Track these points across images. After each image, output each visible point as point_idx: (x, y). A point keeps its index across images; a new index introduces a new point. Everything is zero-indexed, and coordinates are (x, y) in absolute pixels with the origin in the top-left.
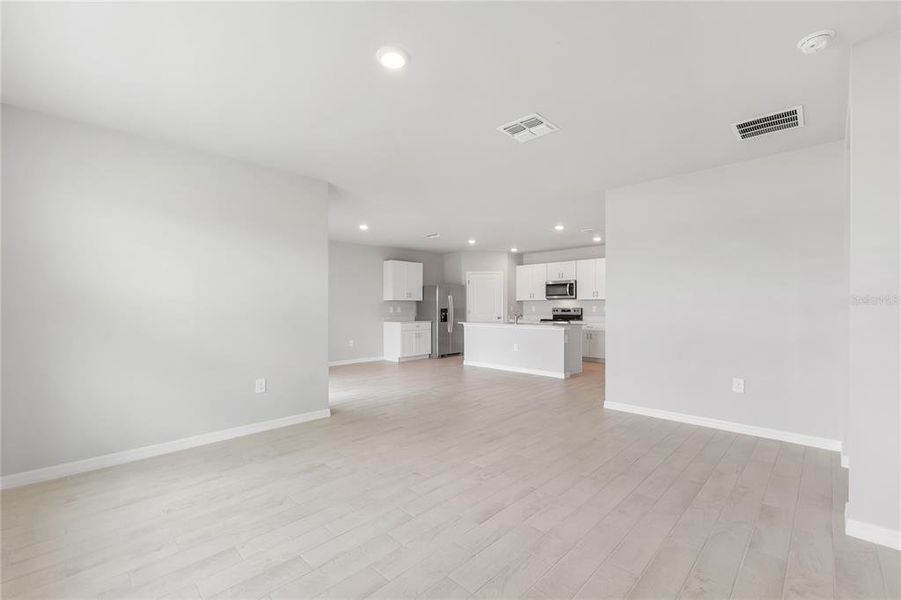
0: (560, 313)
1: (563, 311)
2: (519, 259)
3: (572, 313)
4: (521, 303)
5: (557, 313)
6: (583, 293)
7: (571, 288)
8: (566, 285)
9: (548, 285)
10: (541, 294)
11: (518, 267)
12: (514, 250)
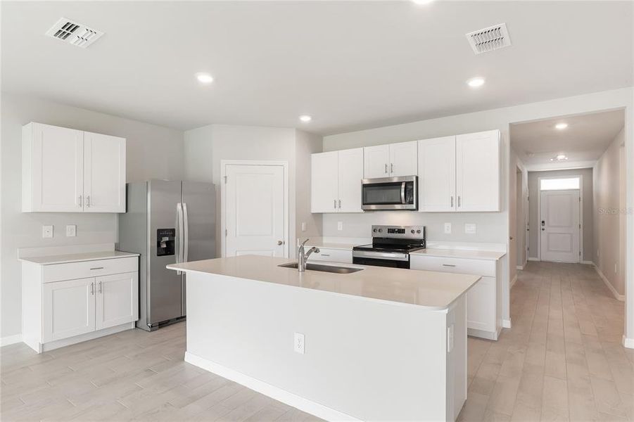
0: (385, 234)
1: (391, 231)
2: (316, 141)
3: (407, 235)
4: (319, 216)
5: (378, 235)
6: (429, 199)
7: (409, 191)
8: (399, 184)
9: (364, 186)
10: (354, 202)
11: (315, 156)
12: (305, 119)
